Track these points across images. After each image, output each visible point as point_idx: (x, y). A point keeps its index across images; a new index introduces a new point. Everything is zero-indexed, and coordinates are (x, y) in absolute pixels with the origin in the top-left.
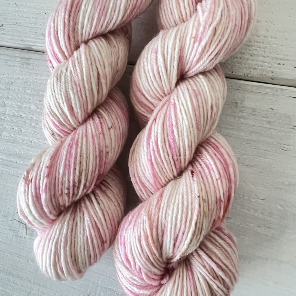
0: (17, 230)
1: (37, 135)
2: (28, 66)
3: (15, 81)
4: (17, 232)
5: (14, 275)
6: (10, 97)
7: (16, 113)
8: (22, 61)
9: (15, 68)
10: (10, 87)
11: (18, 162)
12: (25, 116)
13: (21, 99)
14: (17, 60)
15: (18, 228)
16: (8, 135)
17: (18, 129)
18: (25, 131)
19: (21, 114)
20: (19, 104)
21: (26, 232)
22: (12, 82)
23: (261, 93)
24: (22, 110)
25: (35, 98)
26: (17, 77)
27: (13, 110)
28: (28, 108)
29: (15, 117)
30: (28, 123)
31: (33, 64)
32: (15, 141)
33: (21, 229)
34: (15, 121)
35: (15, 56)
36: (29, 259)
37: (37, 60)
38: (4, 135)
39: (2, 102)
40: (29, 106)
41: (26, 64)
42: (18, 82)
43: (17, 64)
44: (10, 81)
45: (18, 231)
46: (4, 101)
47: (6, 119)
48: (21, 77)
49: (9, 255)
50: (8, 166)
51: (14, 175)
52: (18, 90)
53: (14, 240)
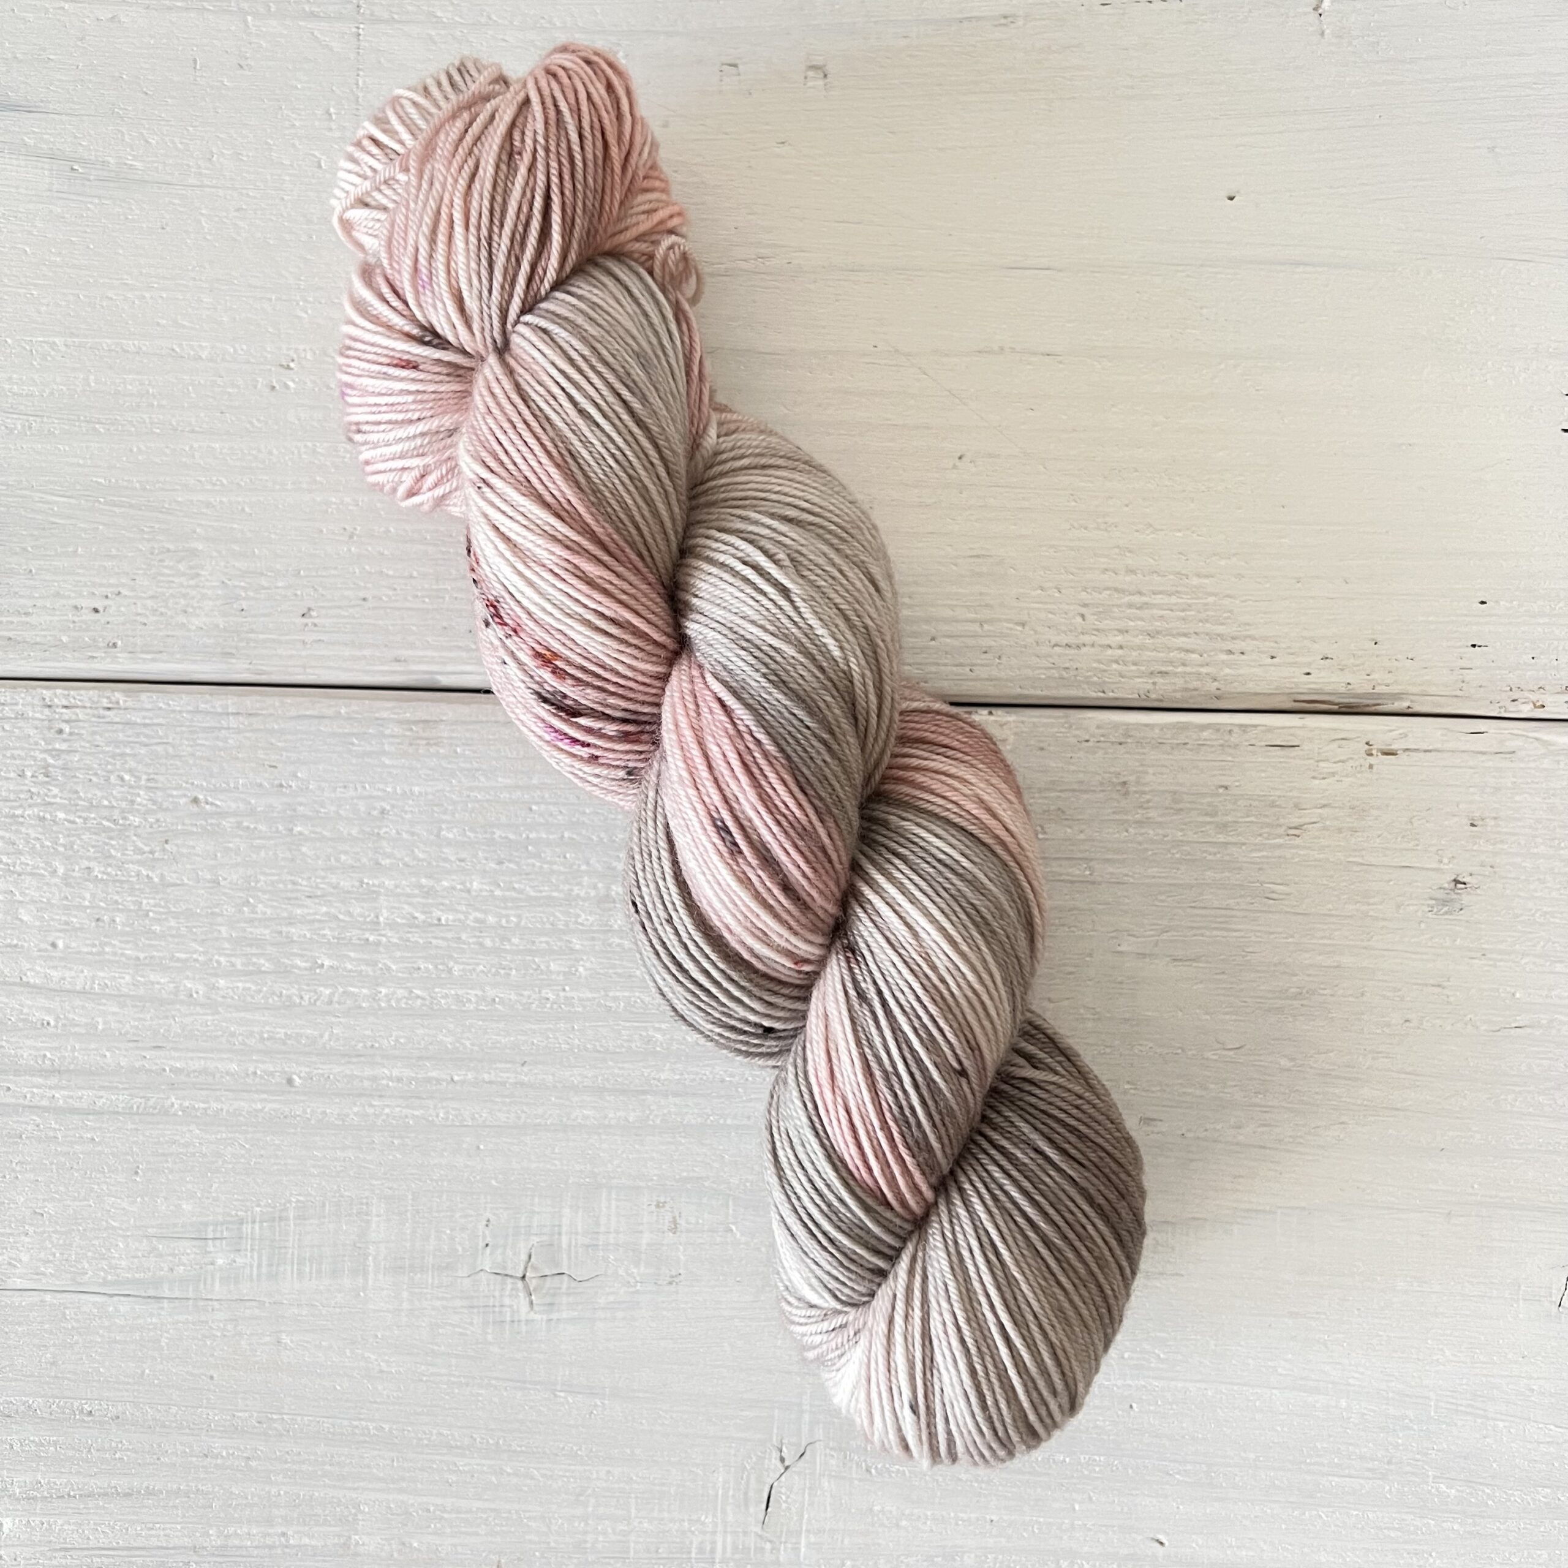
0: (497, 1304)
1: (509, 975)
2: (432, 750)
3: (393, 806)
4: (497, 1309)
5: (515, 1451)
6: (386, 862)
7: (417, 915)
8: (408, 733)
9: (387, 762)
10: (380, 828)
11: (456, 1078)
12: (454, 921)
13: (429, 864)
14: (388, 732)
15: (497, 1294)
16: (401, 993)
17: (436, 967)
18: (463, 970)
19: (437, 913)
20: (424, 881)
21: (531, 1303)
22: (383, 812)
23: (1188, 746)
24: (440, 900)
25: (480, 854)
26: (399, 791)
27: (406, 907)
28: (461, 890)
29: (417, 927)
30: (471, 941)
31: (451, 738)
32: (432, 1009)
33: (510, 1296)
34: (421, 941)
35: (377, 719)
36: (559, 1388)
37: (464, 723)
38: (386, 995)
39: (357, 884)
40: (463, 883)
41: (424, 742)
42: (407, 808)
43: (392, 744)
44: (375, 809)
45: (502, 1306)
46: (366, 881)
47: (384, 939)
48: (416, 789)
49: (482, 1391)
50: (417, 1097)
51: (449, 1123)
52: (413, 834)
53: (490, 1337)
